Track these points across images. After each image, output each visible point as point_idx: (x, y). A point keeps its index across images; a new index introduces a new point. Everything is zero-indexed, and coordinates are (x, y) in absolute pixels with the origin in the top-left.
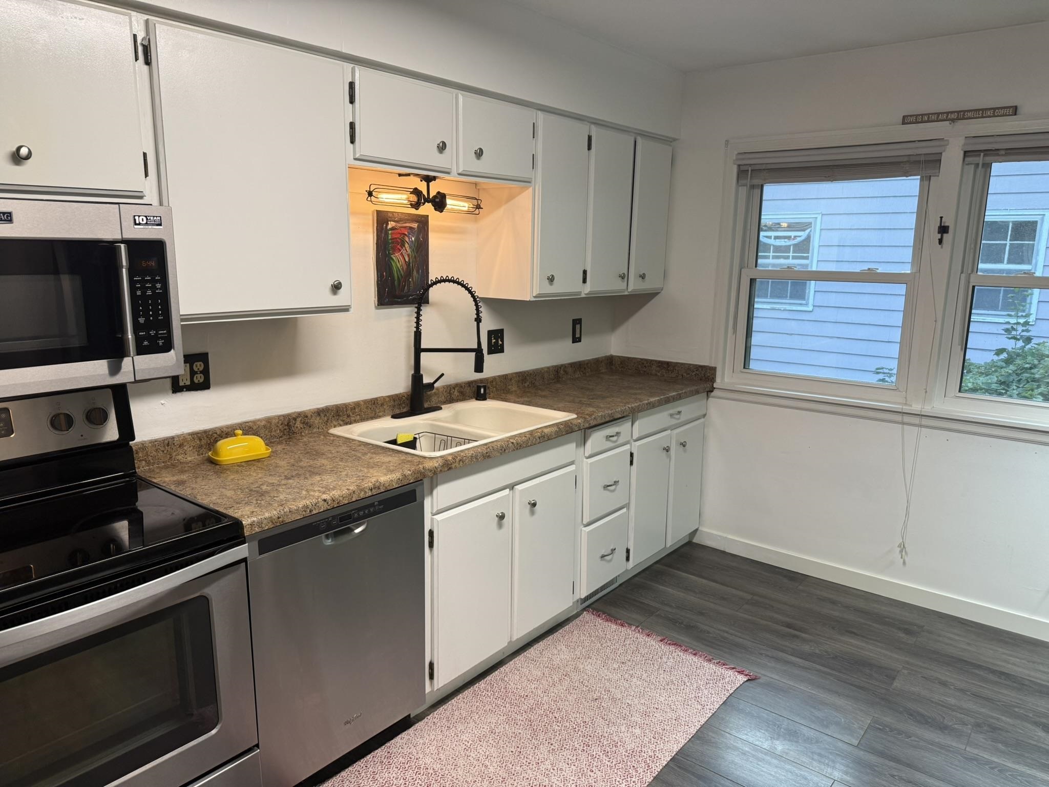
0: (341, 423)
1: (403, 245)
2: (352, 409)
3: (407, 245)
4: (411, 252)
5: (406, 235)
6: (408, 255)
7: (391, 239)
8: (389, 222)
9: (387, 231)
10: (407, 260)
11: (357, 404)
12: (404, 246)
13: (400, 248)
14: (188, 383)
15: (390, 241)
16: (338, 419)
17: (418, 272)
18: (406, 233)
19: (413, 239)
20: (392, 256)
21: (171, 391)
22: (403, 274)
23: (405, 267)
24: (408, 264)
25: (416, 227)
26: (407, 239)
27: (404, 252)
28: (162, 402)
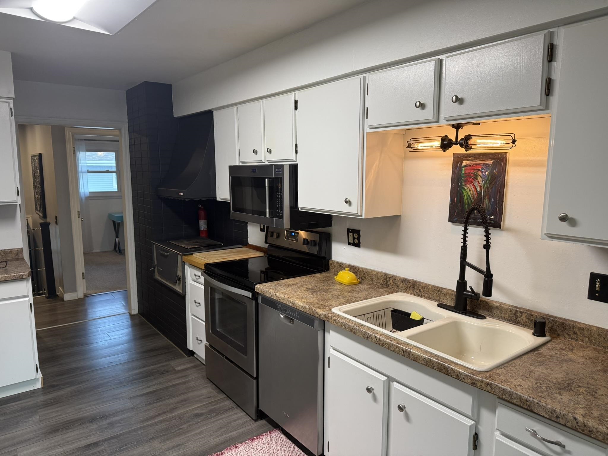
0: (415, 293)
1: (475, 177)
2: (422, 287)
3: (479, 178)
4: (484, 184)
5: (479, 170)
6: (480, 187)
7: (464, 174)
8: (464, 161)
9: (461, 168)
10: (478, 189)
11: (427, 286)
12: (477, 179)
13: (472, 180)
14: (352, 242)
15: (463, 175)
16: (413, 290)
17: (490, 200)
18: (480, 169)
19: (487, 173)
20: (464, 187)
21: (348, 244)
22: (473, 201)
23: (476, 196)
24: (479, 194)
25: (491, 163)
26: (480, 174)
27: (476, 184)
28: (345, 248)
